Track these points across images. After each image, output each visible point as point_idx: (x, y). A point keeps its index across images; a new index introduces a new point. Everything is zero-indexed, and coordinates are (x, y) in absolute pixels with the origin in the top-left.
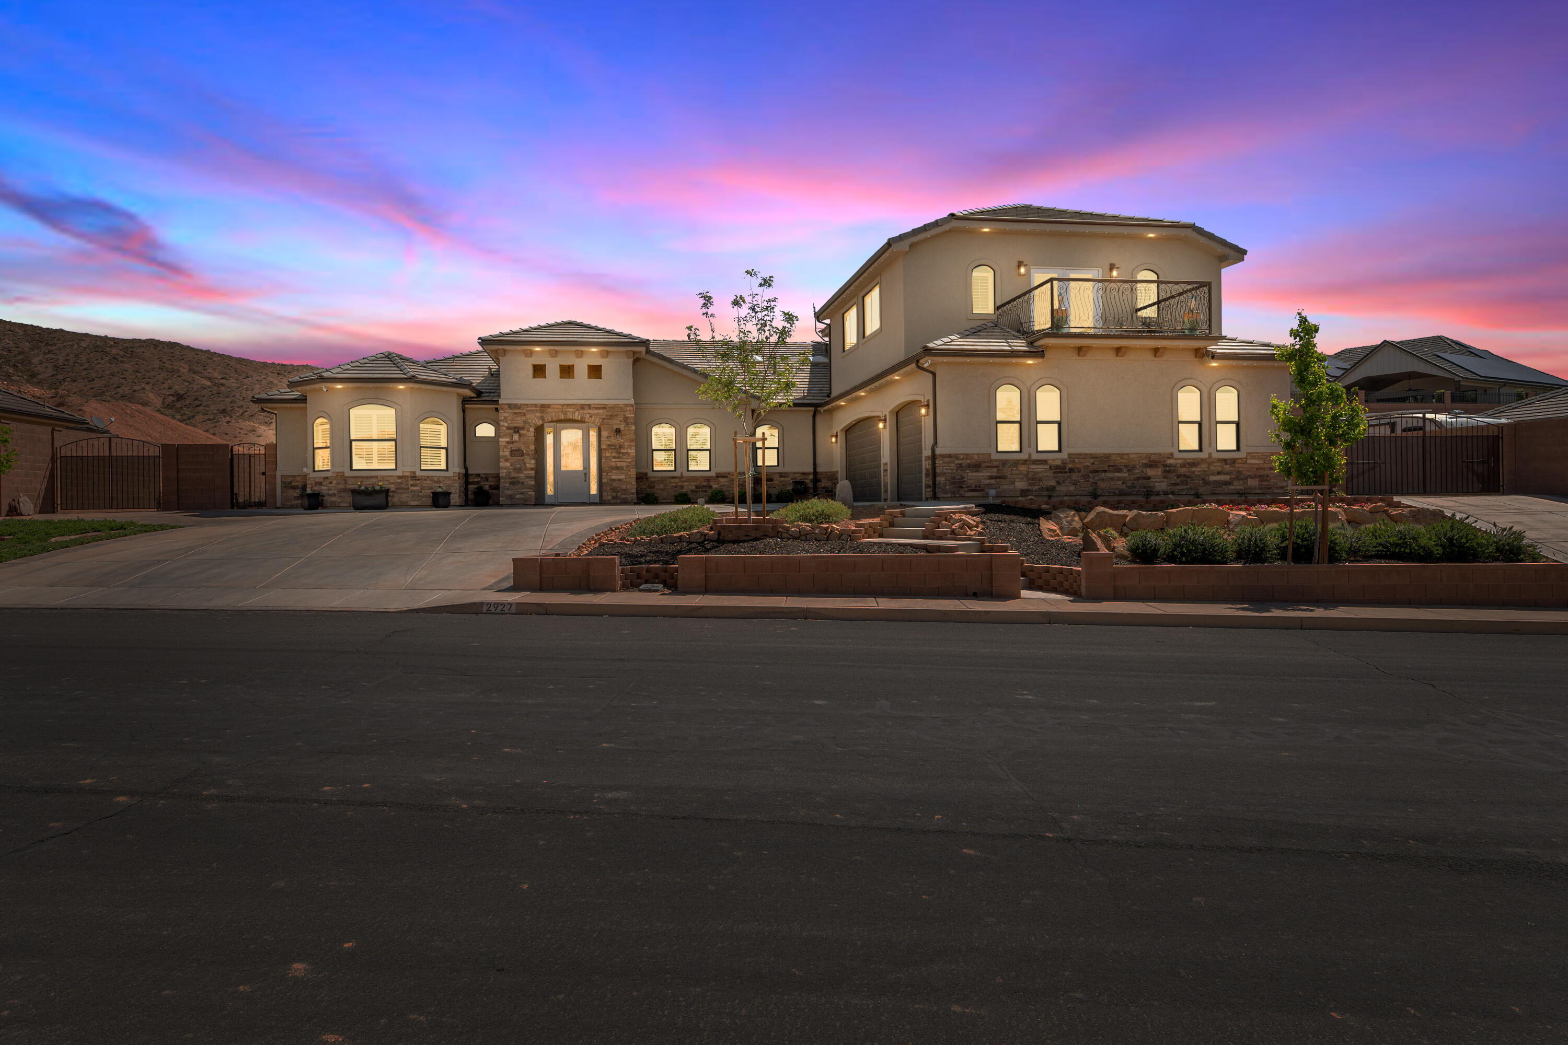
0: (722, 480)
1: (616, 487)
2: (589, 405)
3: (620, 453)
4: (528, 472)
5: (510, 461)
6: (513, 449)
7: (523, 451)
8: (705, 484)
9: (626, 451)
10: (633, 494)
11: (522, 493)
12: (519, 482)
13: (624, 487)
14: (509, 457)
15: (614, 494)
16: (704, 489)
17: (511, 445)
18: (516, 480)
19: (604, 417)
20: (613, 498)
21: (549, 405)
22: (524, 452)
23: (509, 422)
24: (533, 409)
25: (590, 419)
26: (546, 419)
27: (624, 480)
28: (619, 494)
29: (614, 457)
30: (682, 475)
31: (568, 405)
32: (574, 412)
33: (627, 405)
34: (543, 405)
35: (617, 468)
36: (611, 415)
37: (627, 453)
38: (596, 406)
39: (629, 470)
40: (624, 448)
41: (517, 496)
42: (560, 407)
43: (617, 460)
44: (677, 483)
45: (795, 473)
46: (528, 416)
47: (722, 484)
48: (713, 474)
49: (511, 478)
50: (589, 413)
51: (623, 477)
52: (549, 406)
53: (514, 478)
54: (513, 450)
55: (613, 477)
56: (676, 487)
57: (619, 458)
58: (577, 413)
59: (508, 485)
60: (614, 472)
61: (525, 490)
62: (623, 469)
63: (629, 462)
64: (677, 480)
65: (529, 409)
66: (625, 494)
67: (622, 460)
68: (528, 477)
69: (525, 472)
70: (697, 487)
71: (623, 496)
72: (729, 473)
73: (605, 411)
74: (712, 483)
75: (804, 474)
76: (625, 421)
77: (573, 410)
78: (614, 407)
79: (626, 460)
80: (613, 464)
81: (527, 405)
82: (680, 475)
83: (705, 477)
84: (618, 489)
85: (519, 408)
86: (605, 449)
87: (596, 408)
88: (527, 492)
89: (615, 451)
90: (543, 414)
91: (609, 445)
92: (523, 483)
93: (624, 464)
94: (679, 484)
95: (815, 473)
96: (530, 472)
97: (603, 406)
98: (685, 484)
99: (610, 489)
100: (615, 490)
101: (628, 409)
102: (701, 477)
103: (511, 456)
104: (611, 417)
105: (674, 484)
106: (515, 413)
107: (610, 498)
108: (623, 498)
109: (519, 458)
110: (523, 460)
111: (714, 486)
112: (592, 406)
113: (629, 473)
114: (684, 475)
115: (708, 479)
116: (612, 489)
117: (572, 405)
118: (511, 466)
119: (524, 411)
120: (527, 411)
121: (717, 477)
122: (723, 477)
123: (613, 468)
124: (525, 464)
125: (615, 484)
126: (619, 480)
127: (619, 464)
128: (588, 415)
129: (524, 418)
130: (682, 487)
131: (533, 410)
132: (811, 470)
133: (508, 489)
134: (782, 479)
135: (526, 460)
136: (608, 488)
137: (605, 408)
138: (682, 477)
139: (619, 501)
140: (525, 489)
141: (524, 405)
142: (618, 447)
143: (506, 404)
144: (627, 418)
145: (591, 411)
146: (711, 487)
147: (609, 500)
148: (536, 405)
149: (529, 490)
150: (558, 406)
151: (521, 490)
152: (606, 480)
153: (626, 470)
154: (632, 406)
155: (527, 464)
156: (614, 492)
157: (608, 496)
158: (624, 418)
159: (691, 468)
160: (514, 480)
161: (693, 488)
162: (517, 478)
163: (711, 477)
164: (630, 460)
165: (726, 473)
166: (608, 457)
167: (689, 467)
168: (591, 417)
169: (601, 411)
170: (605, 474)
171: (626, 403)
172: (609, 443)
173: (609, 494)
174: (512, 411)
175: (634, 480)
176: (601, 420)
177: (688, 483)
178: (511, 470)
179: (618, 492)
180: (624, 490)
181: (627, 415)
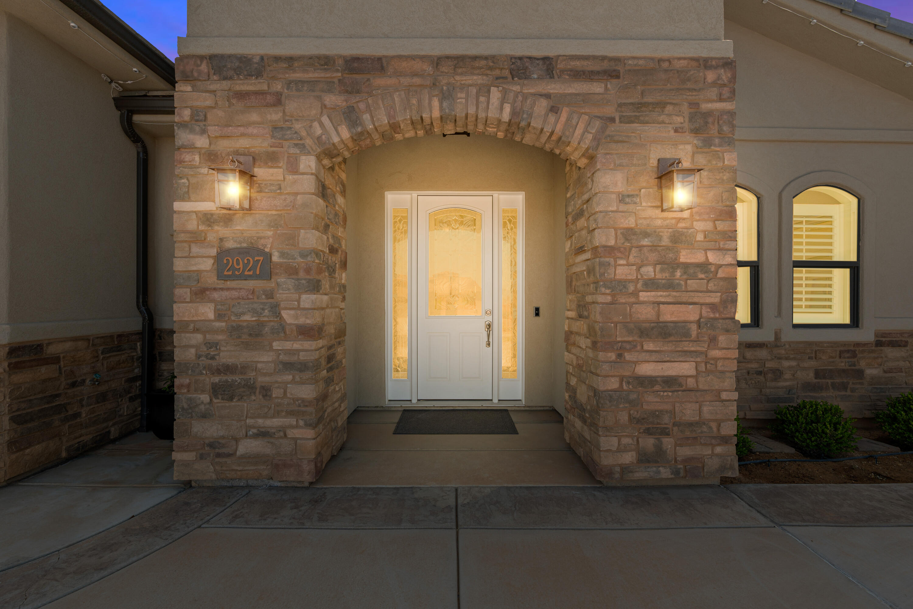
0: (890, 352)
1: (657, 414)
2: (545, 59)
3: (674, 265)
4: (288, 345)
5: (216, 295)
6: (230, 245)
7: (269, 256)
8: (842, 364)
9: (698, 257)
10: (724, 440)
11: (263, 434)
12: (250, 387)
13: (688, 412)
14: (211, 280)
15: (649, 443)
16: (838, 380)
17: (222, 231)
18: (237, 378)
19: (609, 110)
20: (646, 459)
21: (380, 59)
22: (276, 258)
23: (212, 131)
24: (310, 75)
25: (552, 118)
26: (366, 117)
27: (691, 383)
28: (668, 442)
29: (651, 284)
30: (777, 338)
32: (484, 91)
33: (705, 63)
34: (356, 59)
35: (665, 331)
36: (640, 106)
37: (704, 266)
38: (577, 64)
39: (713, 340)
40: (692, 245)
41: (243, 447)
42: (429, 69)
43: (661, 295)
44: (762, 361)
46: (291, 106)
47: (891, 364)
48: (864, 336)
49: (218, 371)
50: (548, 96)
51: (684, 368)
52: (379, 64)
53: (229, 369)
54: (229, 252)
55: (648, 369)
56: (760, 373)
57: (670, 286)
58: (495, 95)
59: (205, 398)
60: (650, 346)
61: (276, 422)
62: (686, 334)
63: (713, 307)
64: (763, 353)
65: (298, 75)
66: (694, 441)
67: (685, 297)
68: (288, 366)
69: (276, 345)
70: (818, 374)
71: (685, 452)
73: (612, 84)
74: (863, 364)
76: (696, 131)
77: (478, 79)
78: (652, 70)
79: (698, 297)
80: (645, 313)
81: (290, 60)
82: (772, 339)
83: (844, 344)
84: (666, 419)
85: (258, 74)
86: (610, 250)
88: (283, 429)
89: (653, 257)
90: (353, 100)
91: (628, 233)
92: (266, 391)
93: (691, 314)
94: (769, 365)
96: (297, 346)
97: (605, 65)
99: (631, 419)
100: (651, 425)
101: (711, 76)
102: (834, 344)
103: (221, 276)
104: (639, 112)
105: (754, 365)
106: (241, 96)
107: (629, 458)
108: (687, 460)
109: (251, 284)
110: (270, 295)
111: (870, 372)
112: (561, 65)
113: (715, 353)
114: (784, 338)
116: (639, 421)
117: (475, 58)
118: (219, 316)
119: (278, 87)
120: (290, 83)
121: (879, 344)
122: (893, 344)
123: (644, 332)
124: (275, 309)
125: (653, 401)
126: (670, 382)
127: (671, 314)
128: (543, 105)
129: (275, 116)
130: (778, 374)
131: (312, 83)
133: (205, 416)
135: (281, 295)
136: (624, 417)
137: (613, 74)
138: (777, 343)
139: (665, 473)
140: (277, 414)
141: (277, 59)
142: (666, 241)
143: (202, 58)
144: (709, 113)
145: (555, 87)
146: (860, 373)
147: (625, 469)
149: (293, 421)
150: (418, 66)
151: (260, 421)
152: (613, 384)
153: (697, 340)
154: (728, 64)
155: (285, 311)
156: (648, 432)
157: (621, 449)
158: (692, 118)
159: (799, 318)
160: (230, 378)
161: (811, 376)
162: (244, 369)
163: (858, 344)
164: (715, 298)
165: (902, 333)
166: (623, 283)
167: (794, 314)
168: (554, 110)
169: (597, 88)
170: (612, 356)
171: (705, 54)
172: (630, 222)
173: (626, 441)
174: (225, 84)
175: (730, 382)
176: (597, 124)
177: (793, 363)
178: (220, 337)
179: (665, 432)
180: (691, 424)
181: (706, 106)
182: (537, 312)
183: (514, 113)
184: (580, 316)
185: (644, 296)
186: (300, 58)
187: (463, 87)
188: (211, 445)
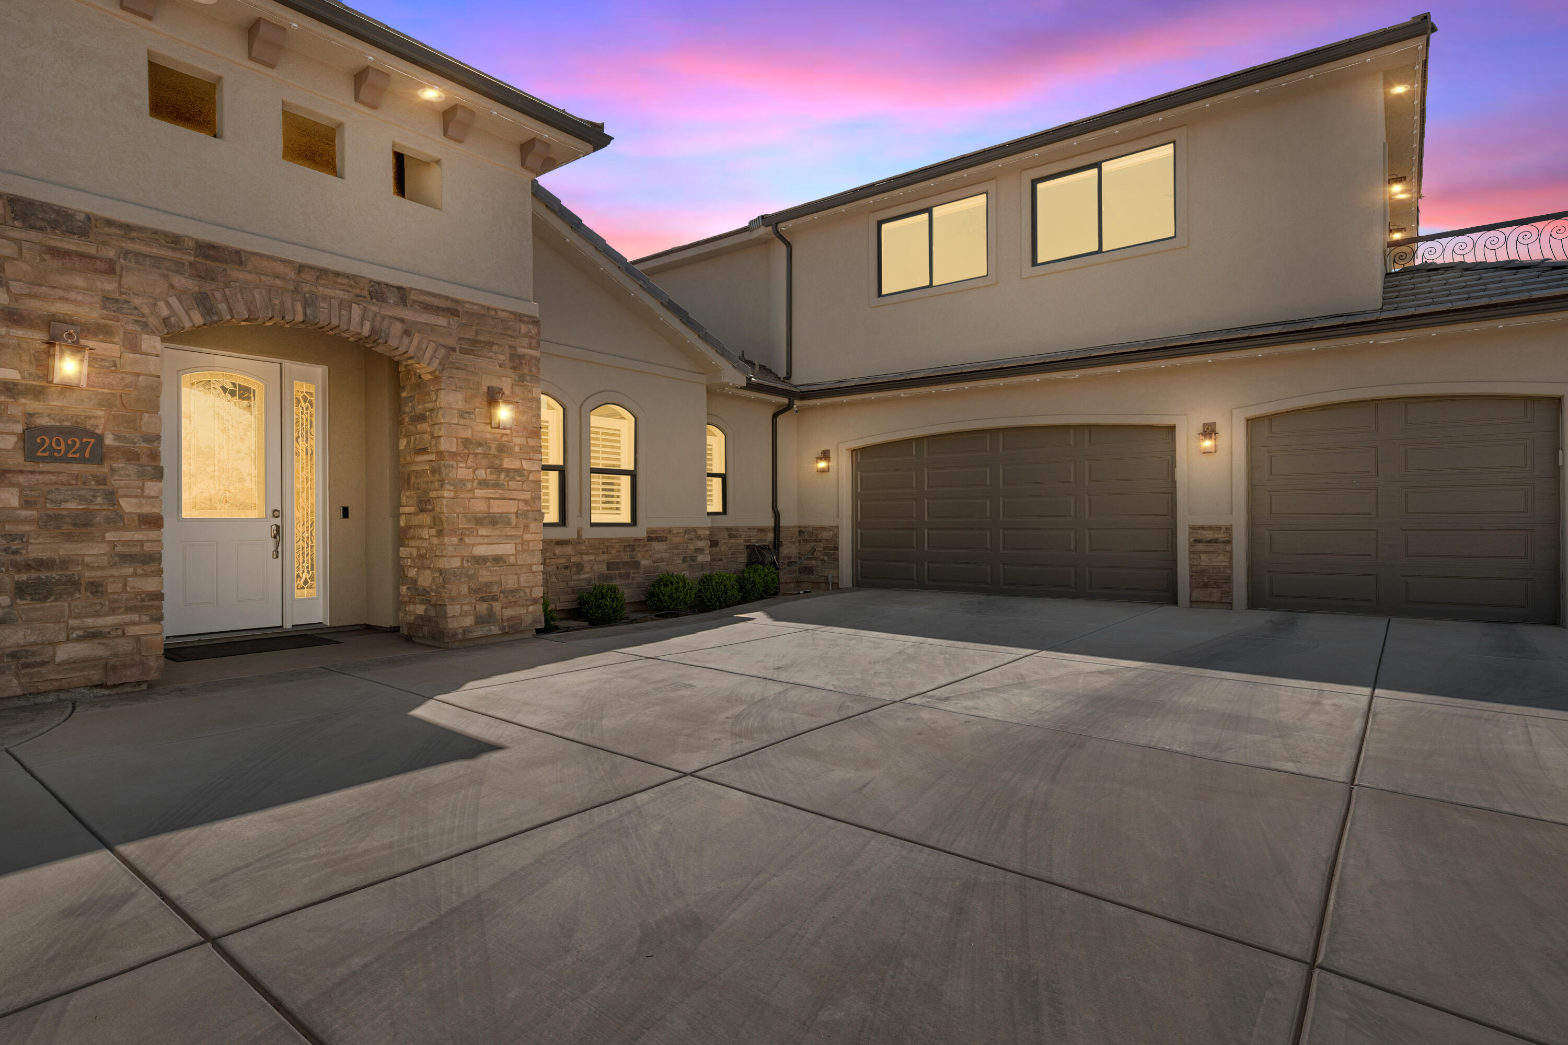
0: (657, 546)
1: (488, 585)
2: (400, 288)
3: (499, 469)
4: (127, 536)
5: (21, 479)
6: (44, 421)
7: (100, 438)
8: (626, 557)
9: (516, 465)
10: (535, 601)
11: (91, 635)
12: (73, 584)
13: (510, 582)
14: (15, 461)
15: (483, 607)
16: (623, 571)
17: (31, 405)
18: (55, 574)
19: (452, 342)
20: (481, 620)
21: (238, 252)
22: (109, 440)
23: (16, 287)
24: (154, 250)
25: (406, 340)
27: (512, 560)
28: (497, 606)
29: (483, 484)
30: (579, 535)
31: (322, 273)
32: (346, 305)
33: (520, 318)
35: (493, 520)
36: (474, 342)
37: (520, 471)
38: (427, 299)
39: (527, 527)
40: (511, 455)
41: (63, 653)
42: (292, 274)
43: (490, 492)
44: (568, 557)
45: (749, 529)
46: (130, 280)
47: (657, 555)
48: (639, 532)
49: (28, 567)
50: (402, 320)
51: (507, 549)
52: (238, 257)
53: (42, 564)
54: (44, 430)
55: (482, 550)
56: (566, 568)
57: (497, 485)
58: (356, 311)
59: (3, 600)
60: (483, 532)
61: (111, 620)
62: (509, 523)
63: (526, 502)
64: (569, 550)
65: (138, 247)
66: (515, 604)
67: (507, 494)
68: (126, 559)
69: (109, 536)
70: (610, 566)
71: (508, 613)
72: (670, 531)
73: (454, 321)
74: (639, 556)
75: (761, 530)
76: (514, 368)
77: (340, 294)
78: (483, 315)
79: (516, 495)
80: (479, 506)
82: (575, 536)
83: (627, 540)
84: (495, 588)
86: (453, 455)
87: (427, 308)
88: (121, 627)
89: (485, 462)
90: (208, 287)
91: (466, 442)
92: (96, 588)
93: (511, 507)
94: (574, 560)
95: (777, 528)
96: (138, 536)
97: (448, 304)
98: (586, 558)
99: (470, 589)
100: (484, 594)
101: (524, 328)
102: (620, 540)
103: (30, 456)
104: (473, 346)
105: (562, 561)
106: (57, 253)
107: (469, 621)
108: (511, 619)
109: (76, 468)
110: (102, 481)
111: (644, 563)
112: (413, 296)
113: (528, 537)
114: (585, 536)
115: (631, 545)
116: (476, 591)
117: (338, 274)
118: (27, 503)
119: (111, 253)
120: (127, 253)
121: (650, 539)
122: (660, 539)
123: (479, 521)
124: (111, 497)
125: (485, 575)
126: (498, 559)
127: (498, 507)
128: (398, 328)
129: (108, 285)
130: (580, 567)
131: (157, 261)
132: (770, 523)
134: (732, 541)
135: (116, 482)
136: (464, 589)
137: (453, 313)
138: (579, 541)
139: (495, 630)
140: (113, 611)
141: (109, 223)
142: (493, 451)
144: (521, 357)
145: (408, 314)
146: (636, 564)
147: (466, 630)
148: (175, 241)
149: (135, 617)
150: (280, 268)
151: (89, 621)
152: (456, 563)
153: (516, 527)
154: (535, 322)
155: (125, 499)
156: (483, 600)
157: (463, 615)
158: (512, 357)
159: (595, 519)
160: (43, 575)
161: (603, 568)
162: (65, 563)
163: (636, 540)
164: (527, 496)
165: (663, 530)
166: (463, 482)
167: (592, 515)
168: (406, 333)
169: (442, 321)
170: (455, 540)
171: (519, 311)
172: (468, 434)
173: (466, 608)
174: (33, 235)
175: (538, 558)
176: (442, 351)
177: (592, 558)
178: (26, 528)
179: (495, 599)
180: (512, 591)
181: (521, 351)
182: (346, 513)
183: (373, 330)
184: (422, 511)
185: (478, 493)
186: (140, 229)
187: (324, 298)
188: (14, 655)
